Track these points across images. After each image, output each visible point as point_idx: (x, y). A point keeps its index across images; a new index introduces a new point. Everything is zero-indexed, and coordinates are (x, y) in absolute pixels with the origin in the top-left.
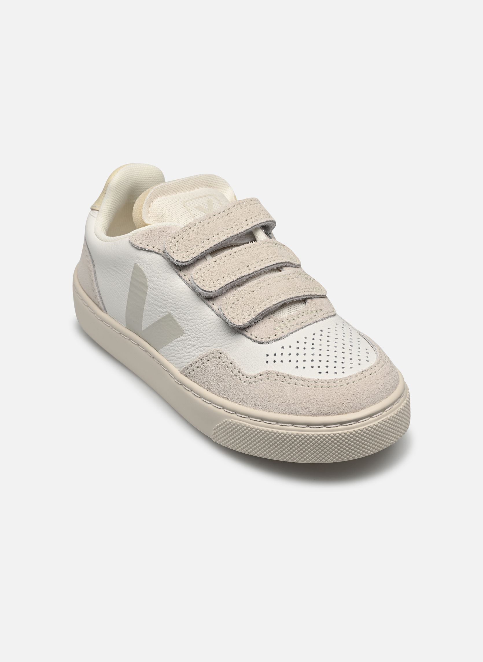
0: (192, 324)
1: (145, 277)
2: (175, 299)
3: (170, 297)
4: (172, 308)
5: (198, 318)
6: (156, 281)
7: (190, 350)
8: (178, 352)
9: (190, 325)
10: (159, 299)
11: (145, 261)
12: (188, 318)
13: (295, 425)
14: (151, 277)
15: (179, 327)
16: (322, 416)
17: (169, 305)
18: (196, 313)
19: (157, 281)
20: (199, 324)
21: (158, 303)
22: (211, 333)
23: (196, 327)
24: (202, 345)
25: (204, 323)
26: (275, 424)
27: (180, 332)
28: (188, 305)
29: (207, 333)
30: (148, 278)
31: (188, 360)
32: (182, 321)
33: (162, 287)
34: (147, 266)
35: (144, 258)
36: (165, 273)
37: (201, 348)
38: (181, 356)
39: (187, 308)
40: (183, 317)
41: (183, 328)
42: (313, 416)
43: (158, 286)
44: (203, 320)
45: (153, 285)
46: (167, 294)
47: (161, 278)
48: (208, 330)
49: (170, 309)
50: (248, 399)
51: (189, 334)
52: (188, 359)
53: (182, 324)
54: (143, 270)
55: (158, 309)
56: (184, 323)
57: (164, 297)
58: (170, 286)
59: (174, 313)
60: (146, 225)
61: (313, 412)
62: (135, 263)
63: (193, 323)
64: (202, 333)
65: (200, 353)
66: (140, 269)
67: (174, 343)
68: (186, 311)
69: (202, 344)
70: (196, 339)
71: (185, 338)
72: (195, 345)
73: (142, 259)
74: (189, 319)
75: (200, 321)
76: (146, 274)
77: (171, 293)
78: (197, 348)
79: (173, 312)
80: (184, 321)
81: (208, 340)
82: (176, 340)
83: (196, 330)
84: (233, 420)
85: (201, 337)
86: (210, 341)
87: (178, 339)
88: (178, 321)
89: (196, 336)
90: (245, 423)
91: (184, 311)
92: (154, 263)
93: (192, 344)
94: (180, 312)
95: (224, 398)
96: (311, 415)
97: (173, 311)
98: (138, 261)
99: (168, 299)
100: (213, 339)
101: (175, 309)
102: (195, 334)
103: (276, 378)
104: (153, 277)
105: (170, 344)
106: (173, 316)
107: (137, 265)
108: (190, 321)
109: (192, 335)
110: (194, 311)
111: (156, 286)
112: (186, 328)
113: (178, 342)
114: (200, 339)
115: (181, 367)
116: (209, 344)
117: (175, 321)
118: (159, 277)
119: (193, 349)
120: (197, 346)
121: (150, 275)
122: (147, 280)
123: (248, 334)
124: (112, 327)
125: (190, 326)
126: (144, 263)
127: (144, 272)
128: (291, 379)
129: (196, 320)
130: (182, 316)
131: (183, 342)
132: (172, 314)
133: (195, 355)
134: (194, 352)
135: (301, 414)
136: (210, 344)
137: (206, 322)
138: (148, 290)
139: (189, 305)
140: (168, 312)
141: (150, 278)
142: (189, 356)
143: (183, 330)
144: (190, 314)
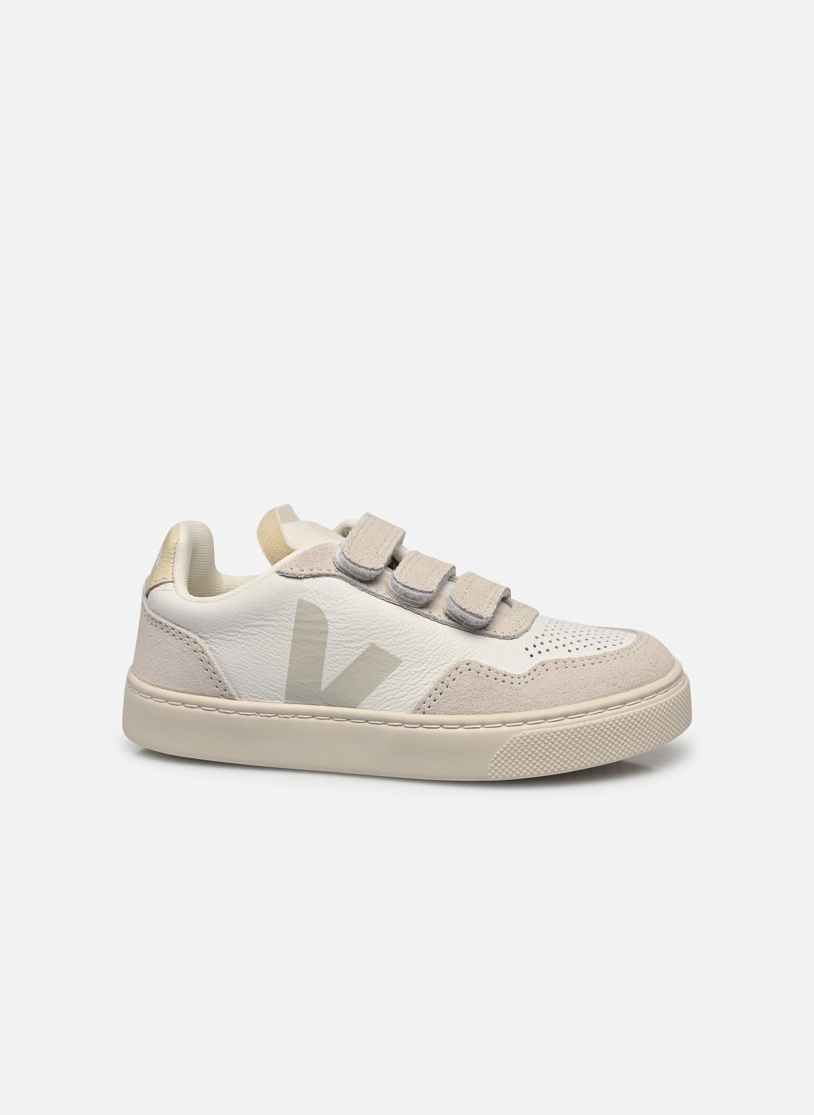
0: (411, 645)
1: (320, 611)
2: (376, 622)
3: (370, 622)
4: (374, 635)
5: (418, 635)
6: (339, 610)
7: (418, 679)
8: (398, 691)
9: (408, 647)
10: (351, 631)
11: (314, 590)
12: (402, 640)
13: (609, 709)
14: (330, 607)
15: (391, 656)
16: (634, 688)
17: (369, 634)
18: (412, 629)
19: (342, 609)
20: (422, 641)
21: (350, 637)
22: (443, 646)
23: (418, 647)
24: (435, 666)
25: (429, 637)
26: (585, 715)
27: (395, 662)
28: (398, 623)
29: (438, 648)
30: (325, 611)
31: (419, 693)
32: (395, 647)
33: (352, 613)
34: (320, 595)
35: (311, 588)
36: (350, 595)
37: (435, 670)
38: (404, 692)
39: (398, 628)
40: (395, 641)
41: (398, 656)
42: (626, 691)
43: (345, 615)
44: (426, 634)
45: (336, 617)
46: (363, 620)
47: (346, 603)
48: (437, 644)
49: (371, 637)
50: (535, 700)
51: (410, 659)
52: (418, 691)
53: (395, 651)
54: (315, 603)
55: (352, 646)
56: (398, 648)
57: (360, 626)
58: (365, 608)
59: (380, 641)
60: (292, 551)
61: (623, 687)
62: (299, 598)
63: (412, 643)
64: (430, 650)
65: (436, 676)
66: (309, 603)
67: (388, 681)
68: (397, 632)
69: (434, 664)
70: (423, 661)
71: (405, 667)
72: (424, 670)
73: (309, 589)
74: (405, 640)
75: (422, 637)
76: (321, 607)
77: (368, 616)
78: (428, 673)
79: (377, 641)
80: (396, 645)
81: (441, 656)
82: (390, 676)
83: (420, 650)
84: (524, 732)
85: (431, 656)
86: (444, 657)
87: (393, 673)
88: (387, 649)
89: (421, 658)
90: (545, 729)
91: (395, 633)
92: (329, 588)
93: (420, 670)
94: (388, 637)
95: (498, 713)
96: (623, 691)
97: (377, 639)
98: (303, 594)
99: (366, 625)
100: (448, 652)
101: (380, 635)
102: (419, 656)
103: (557, 667)
104: (333, 606)
105: (380, 686)
106: (379, 646)
107: (303, 600)
108: (408, 642)
109: (415, 660)
110: (409, 627)
111: (342, 616)
112: (403, 654)
113: (394, 678)
114: (429, 659)
115: (409, 707)
116: (444, 660)
117: (383, 651)
118: (342, 604)
119: (422, 675)
120: (427, 670)
121: (327, 605)
122: (325, 613)
123: (491, 632)
124: (257, 713)
125: (408, 649)
126: (313, 594)
127: (317, 605)
128: (573, 662)
129: (415, 639)
130: (393, 641)
131: (402, 674)
132: (377, 644)
133: (429, 682)
134: (426, 678)
135: (610, 694)
136: (446, 660)
137: (431, 636)
138: (329, 627)
139: (400, 623)
140: (369, 644)
141: (329, 610)
142: (418, 687)
143: (400, 658)
144: (404, 634)
